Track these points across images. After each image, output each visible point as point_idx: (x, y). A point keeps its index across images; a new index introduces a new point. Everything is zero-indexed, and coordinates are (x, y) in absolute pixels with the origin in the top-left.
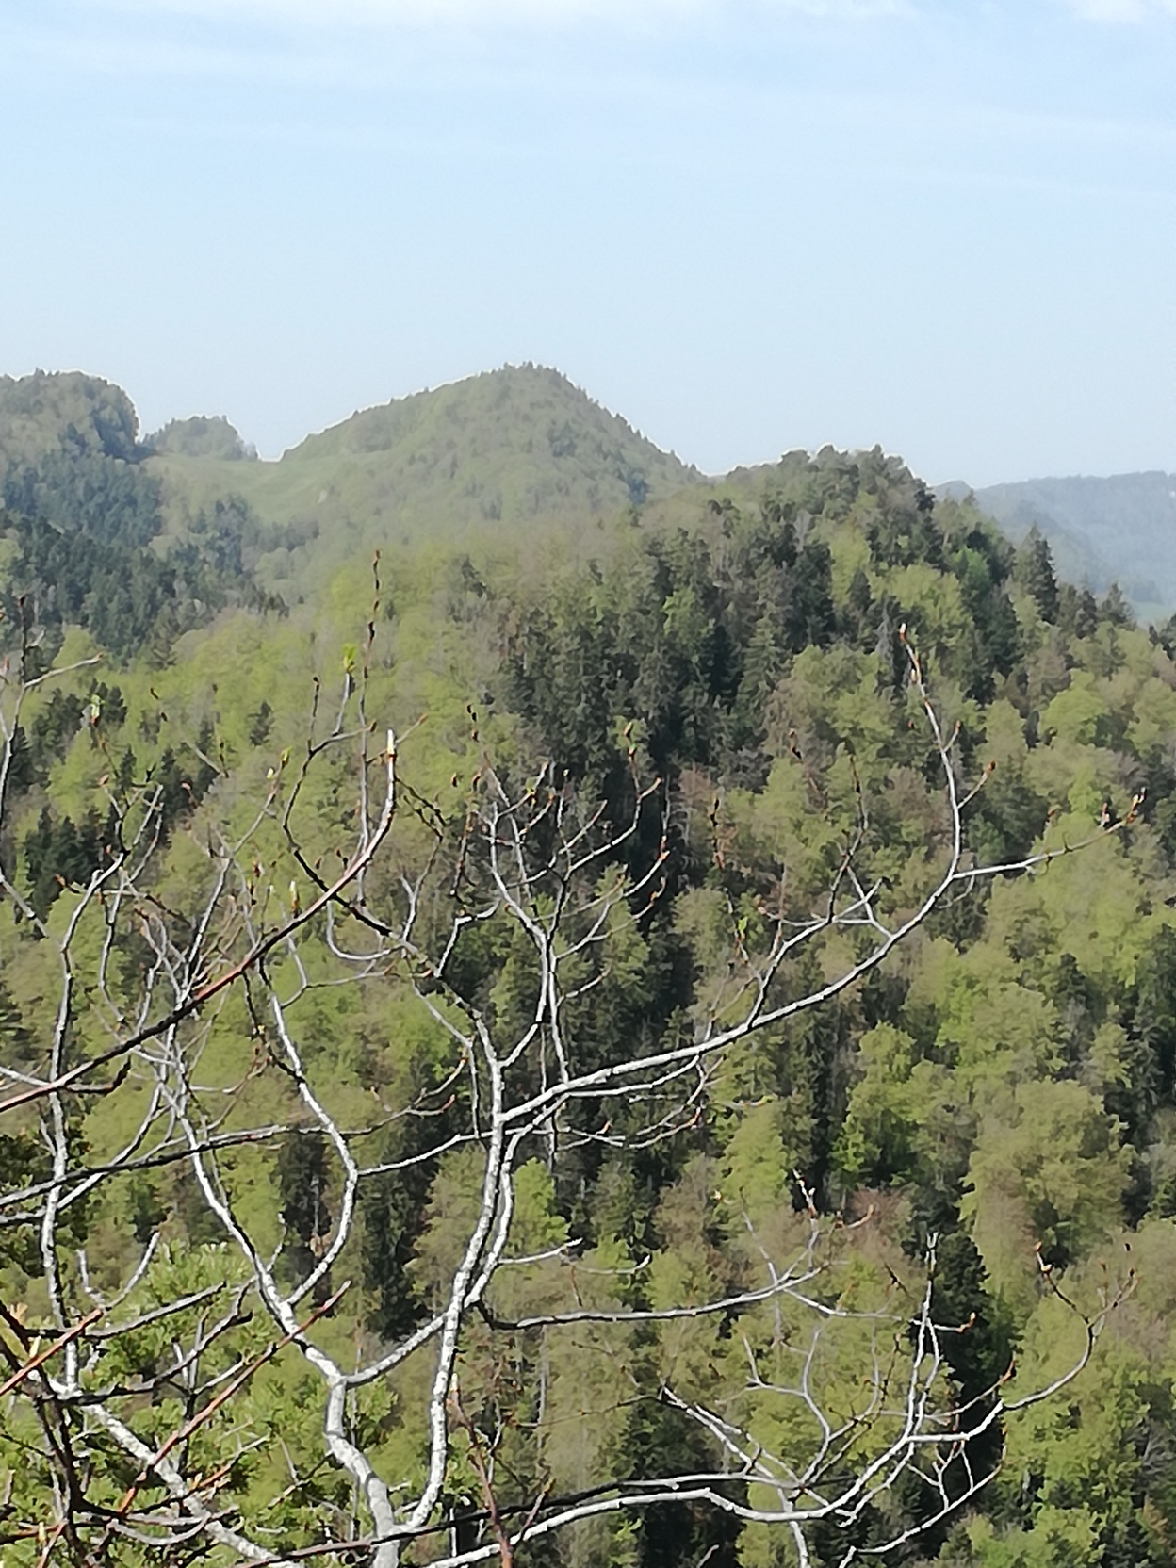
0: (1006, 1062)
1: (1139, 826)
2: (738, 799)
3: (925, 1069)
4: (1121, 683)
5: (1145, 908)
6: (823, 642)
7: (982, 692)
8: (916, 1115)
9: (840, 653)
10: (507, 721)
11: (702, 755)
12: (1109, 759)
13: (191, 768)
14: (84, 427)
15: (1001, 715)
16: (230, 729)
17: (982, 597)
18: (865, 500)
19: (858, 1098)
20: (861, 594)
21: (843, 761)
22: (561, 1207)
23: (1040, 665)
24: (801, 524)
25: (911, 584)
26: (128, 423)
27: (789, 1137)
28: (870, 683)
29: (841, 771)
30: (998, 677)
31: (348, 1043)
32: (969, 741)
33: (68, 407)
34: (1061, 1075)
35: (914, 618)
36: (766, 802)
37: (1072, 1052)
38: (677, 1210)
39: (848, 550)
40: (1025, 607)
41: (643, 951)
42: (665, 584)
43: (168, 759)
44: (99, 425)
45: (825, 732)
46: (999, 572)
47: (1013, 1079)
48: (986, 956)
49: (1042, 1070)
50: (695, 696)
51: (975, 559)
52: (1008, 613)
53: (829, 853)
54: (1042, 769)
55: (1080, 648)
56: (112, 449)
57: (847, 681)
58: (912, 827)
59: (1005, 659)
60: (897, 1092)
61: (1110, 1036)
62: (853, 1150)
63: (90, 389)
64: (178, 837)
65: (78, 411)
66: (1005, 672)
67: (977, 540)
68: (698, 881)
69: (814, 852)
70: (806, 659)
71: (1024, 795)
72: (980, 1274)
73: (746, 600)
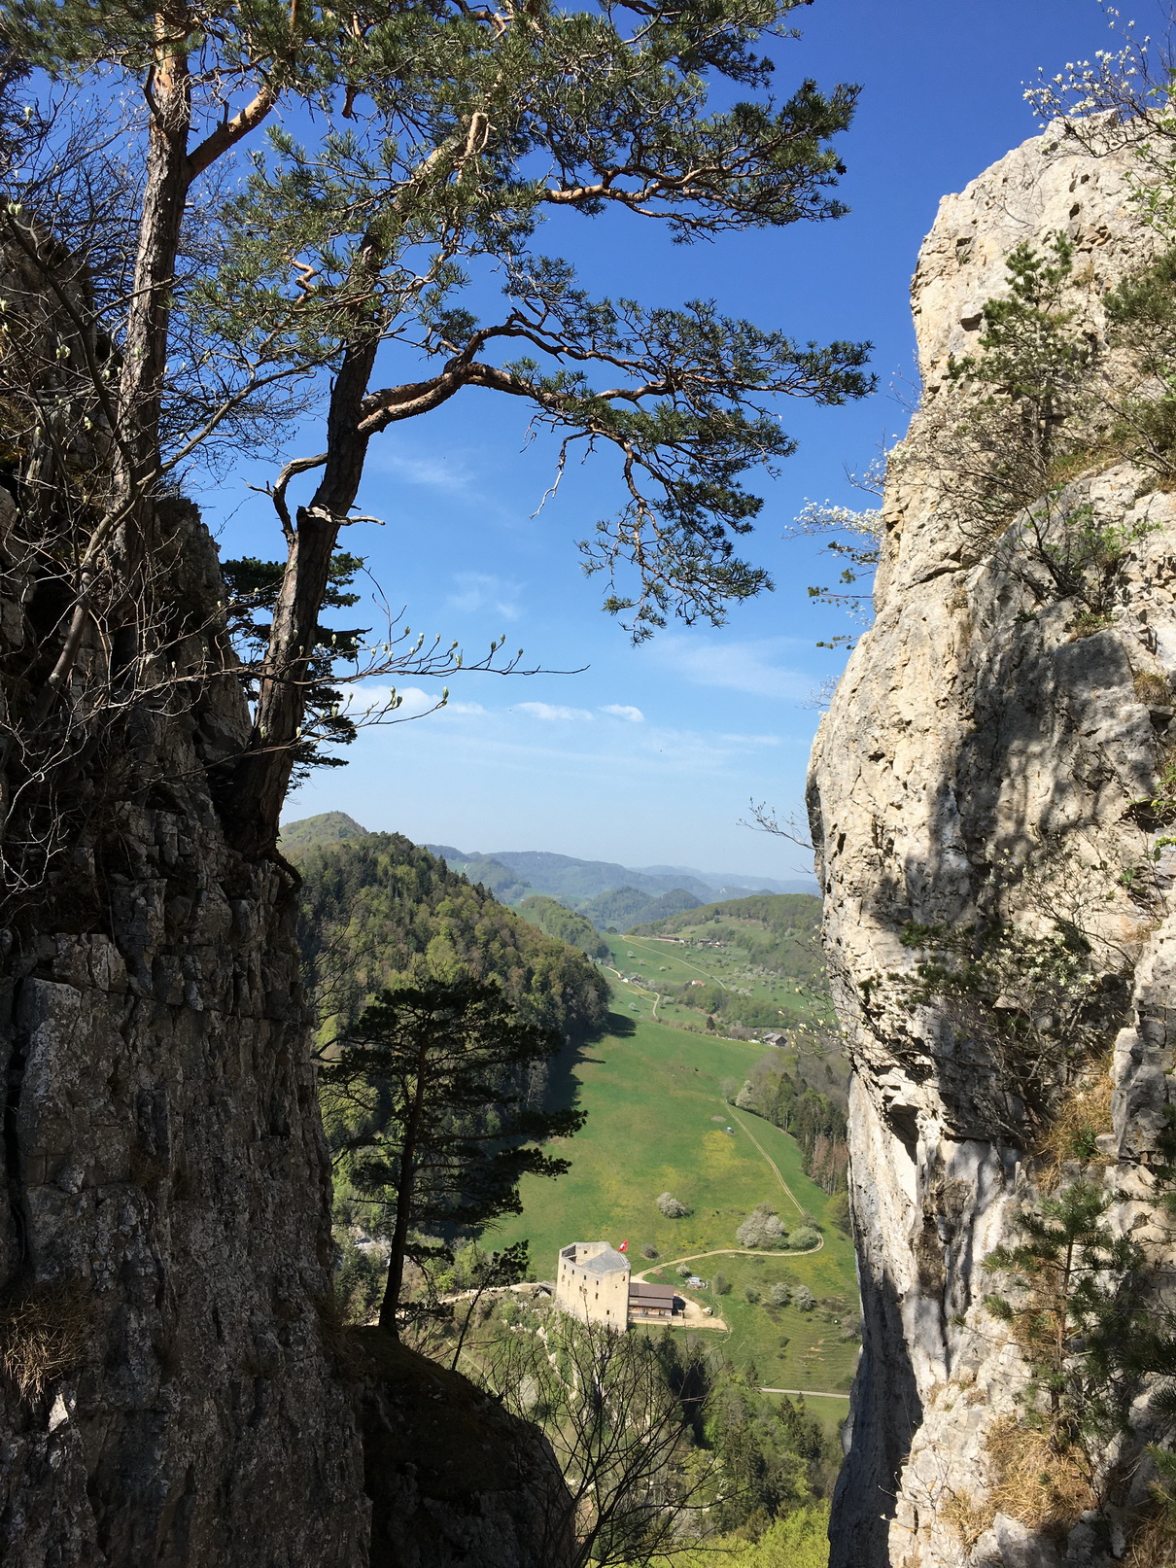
1: (460, 940)
2: (339, 928)
4: (461, 899)
5: (456, 962)
6: (371, 885)
7: (419, 901)
9: (375, 889)
11: (331, 918)
12: (453, 921)
15: (423, 907)
17: (423, 876)
18: (392, 846)
20: (386, 872)
23: (436, 894)
24: (371, 851)
25: (401, 870)
28: (383, 897)
29: (373, 921)
30: (424, 897)
32: (412, 915)
35: (401, 880)
36: (348, 929)
39: (383, 859)
40: (434, 877)
42: (325, 867)
45: (368, 910)
46: (430, 867)
48: (406, 975)
50: (330, 899)
51: (422, 864)
52: (430, 879)
53: (364, 944)
54: (432, 922)
55: (450, 890)
57: (377, 896)
58: (390, 938)
59: (427, 892)
66: (427, 895)
67: (425, 859)
68: (324, 951)
69: (360, 944)
70: (365, 889)
71: (426, 930)
73: (350, 872)
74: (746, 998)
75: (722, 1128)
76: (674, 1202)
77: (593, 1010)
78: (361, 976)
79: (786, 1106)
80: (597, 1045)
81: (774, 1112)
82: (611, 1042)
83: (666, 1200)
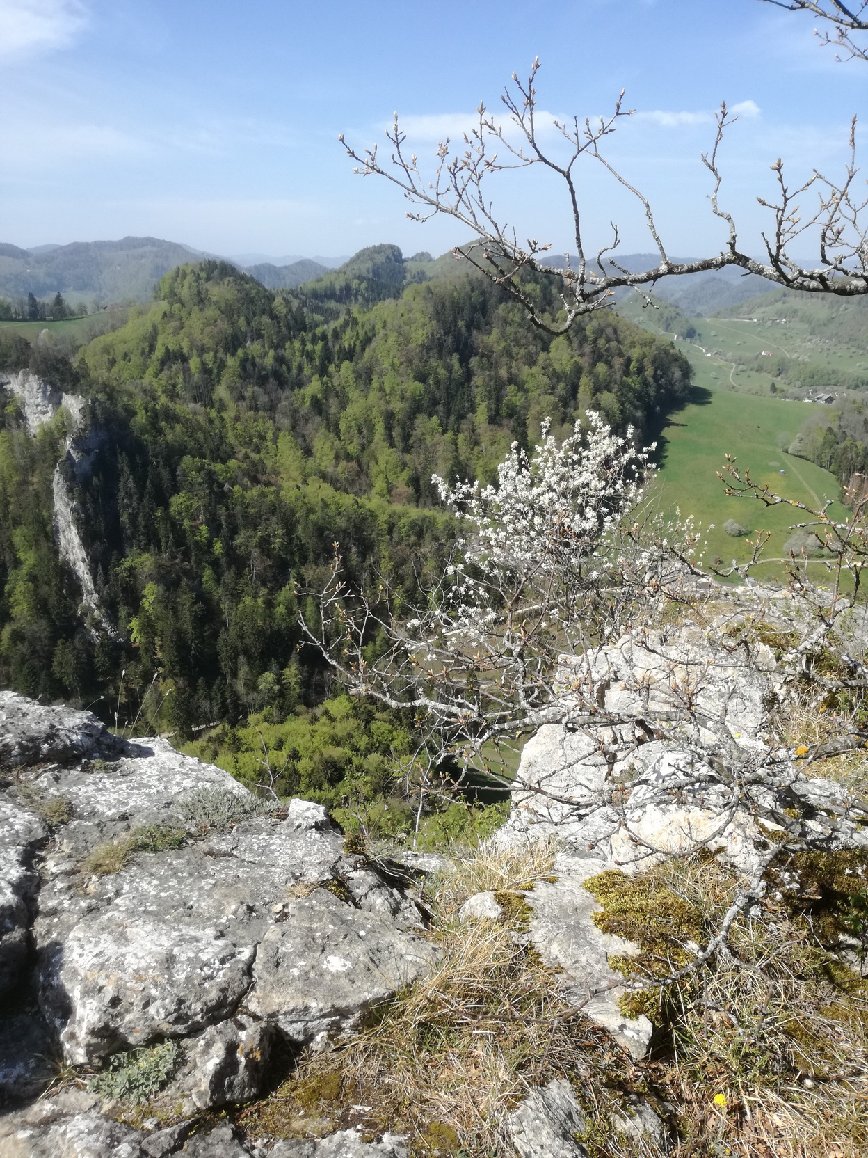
0: (538, 392)
1: (575, 339)
2: (485, 337)
3: (520, 394)
5: (572, 357)
6: (507, 301)
8: (518, 403)
9: (510, 304)
10: (434, 322)
11: (479, 329)
13: (370, 334)
14: (391, 256)
16: (379, 326)
17: (545, 290)
19: (505, 400)
21: (508, 328)
22: (441, 425)
25: (529, 287)
26: (400, 255)
27: (489, 409)
28: (516, 311)
29: (509, 330)
30: (547, 307)
31: (399, 392)
33: (387, 252)
34: (550, 394)
36: (491, 337)
37: (553, 388)
38: (465, 425)
40: (554, 290)
41: (461, 371)
42: (473, 290)
43: (366, 333)
44: (394, 255)
45: (505, 322)
47: (540, 395)
48: (535, 369)
49: (546, 393)
50: (478, 315)
53: (504, 348)
56: (397, 261)
57: (512, 310)
58: (523, 342)
59: (550, 303)
60: (514, 398)
61: (561, 385)
62: (504, 412)
63: (392, 247)
64: (367, 350)
65: (389, 252)
68: (476, 355)
69: (501, 348)
70: (502, 306)
72: (527, 436)
73: (491, 292)
74: (805, 364)
75: (776, 470)
76: (736, 526)
77: (678, 386)
78: (503, 373)
79: (828, 453)
80: (681, 413)
81: (819, 457)
82: (692, 409)
83: (731, 525)
